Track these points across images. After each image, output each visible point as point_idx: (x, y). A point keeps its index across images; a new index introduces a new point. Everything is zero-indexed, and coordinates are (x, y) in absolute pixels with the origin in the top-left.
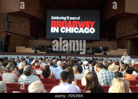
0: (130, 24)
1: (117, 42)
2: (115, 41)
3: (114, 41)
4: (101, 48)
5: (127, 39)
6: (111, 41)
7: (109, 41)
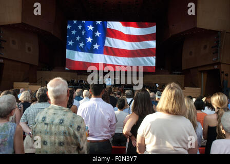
0: (205, 47)
1: (184, 76)
2: (181, 74)
3: (178, 74)
4: (157, 85)
5: (201, 72)
6: (175, 74)
7: (171, 73)
